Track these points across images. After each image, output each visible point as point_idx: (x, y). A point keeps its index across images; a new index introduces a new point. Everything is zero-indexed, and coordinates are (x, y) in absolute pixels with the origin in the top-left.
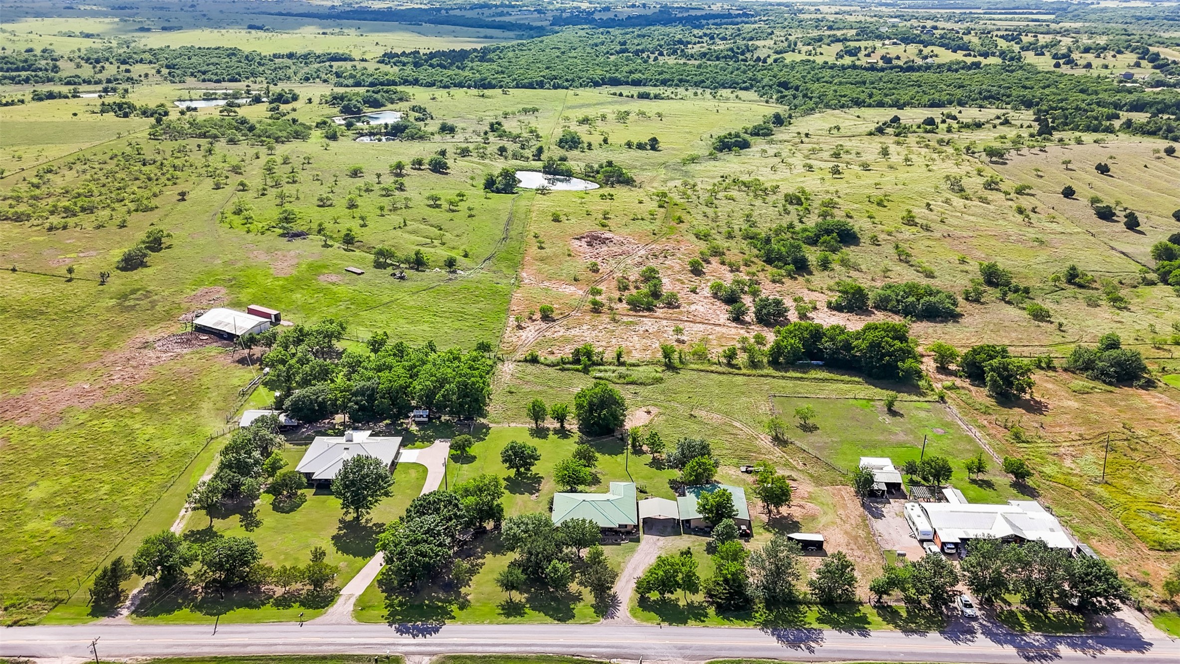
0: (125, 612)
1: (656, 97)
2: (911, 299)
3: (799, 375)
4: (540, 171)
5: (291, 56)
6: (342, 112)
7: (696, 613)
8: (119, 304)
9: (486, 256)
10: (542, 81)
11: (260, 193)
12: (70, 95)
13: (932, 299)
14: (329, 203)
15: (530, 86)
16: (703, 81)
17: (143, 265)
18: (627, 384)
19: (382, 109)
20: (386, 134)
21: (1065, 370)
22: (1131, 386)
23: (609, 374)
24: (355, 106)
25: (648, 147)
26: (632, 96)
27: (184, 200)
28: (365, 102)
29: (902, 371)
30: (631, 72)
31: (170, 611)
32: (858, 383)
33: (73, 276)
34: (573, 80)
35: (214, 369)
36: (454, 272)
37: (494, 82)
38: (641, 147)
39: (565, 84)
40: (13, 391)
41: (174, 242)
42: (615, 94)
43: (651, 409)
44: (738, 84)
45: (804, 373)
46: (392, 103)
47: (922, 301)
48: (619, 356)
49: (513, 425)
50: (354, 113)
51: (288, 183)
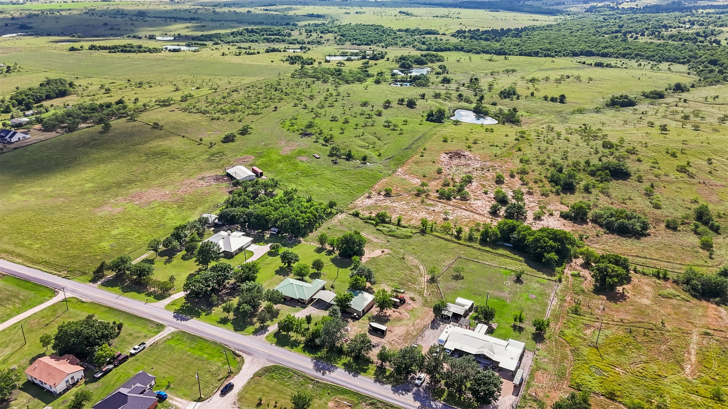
0: (99, 283)
1: (609, 66)
2: (613, 219)
3: (490, 250)
4: (471, 110)
5: (407, 30)
6: (400, 67)
7: (294, 344)
8: (209, 158)
9: (388, 157)
10: (538, 52)
11: (310, 110)
12: (282, 50)
13: (626, 221)
14: (336, 119)
15: (529, 55)
16: (654, 56)
17: (233, 141)
18: (390, 236)
19: (424, 66)
20: (409, 82)
21: (676, 282)
22: (708, 301)
23: (385, 229)
24: (408, 64)
25: (558, 101)
26: (591, 65)
27: (275, 111)
28: (415, 62)
29: (545, 259)
30: (606, 47)
31: (113, 287)
32: (520, 261)
33: (202, 142)
34: (560, 52)
35: (218, 193)
36: (365, 164)
37: (507, 51)
38: (553, 100)
39: (553, 54)
40: (144, 189)
41: (253, 131)
42: (580, 62)
43: (386, 250)
44: (678, 59)
45: (493, 249)
46: (432, 63)
47: (618, 221)
48: (399, 221)
49: (312, 244)
50: (406, 68)
51: (329, 106)
